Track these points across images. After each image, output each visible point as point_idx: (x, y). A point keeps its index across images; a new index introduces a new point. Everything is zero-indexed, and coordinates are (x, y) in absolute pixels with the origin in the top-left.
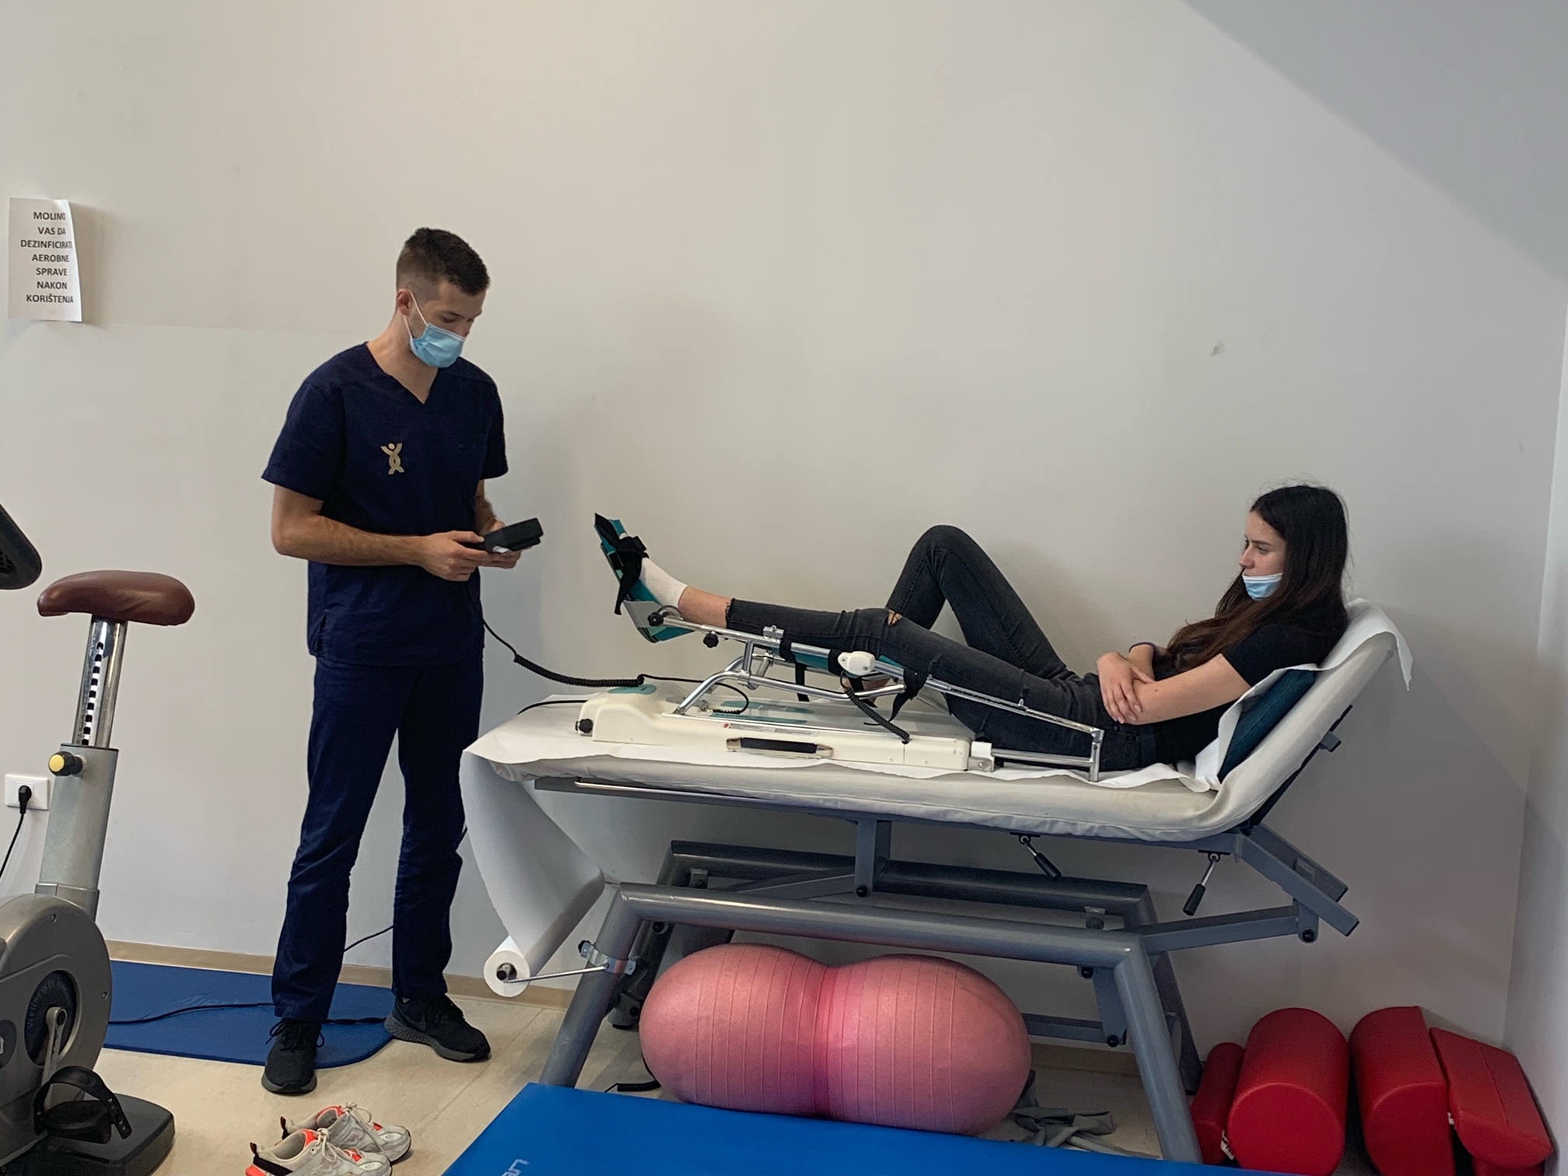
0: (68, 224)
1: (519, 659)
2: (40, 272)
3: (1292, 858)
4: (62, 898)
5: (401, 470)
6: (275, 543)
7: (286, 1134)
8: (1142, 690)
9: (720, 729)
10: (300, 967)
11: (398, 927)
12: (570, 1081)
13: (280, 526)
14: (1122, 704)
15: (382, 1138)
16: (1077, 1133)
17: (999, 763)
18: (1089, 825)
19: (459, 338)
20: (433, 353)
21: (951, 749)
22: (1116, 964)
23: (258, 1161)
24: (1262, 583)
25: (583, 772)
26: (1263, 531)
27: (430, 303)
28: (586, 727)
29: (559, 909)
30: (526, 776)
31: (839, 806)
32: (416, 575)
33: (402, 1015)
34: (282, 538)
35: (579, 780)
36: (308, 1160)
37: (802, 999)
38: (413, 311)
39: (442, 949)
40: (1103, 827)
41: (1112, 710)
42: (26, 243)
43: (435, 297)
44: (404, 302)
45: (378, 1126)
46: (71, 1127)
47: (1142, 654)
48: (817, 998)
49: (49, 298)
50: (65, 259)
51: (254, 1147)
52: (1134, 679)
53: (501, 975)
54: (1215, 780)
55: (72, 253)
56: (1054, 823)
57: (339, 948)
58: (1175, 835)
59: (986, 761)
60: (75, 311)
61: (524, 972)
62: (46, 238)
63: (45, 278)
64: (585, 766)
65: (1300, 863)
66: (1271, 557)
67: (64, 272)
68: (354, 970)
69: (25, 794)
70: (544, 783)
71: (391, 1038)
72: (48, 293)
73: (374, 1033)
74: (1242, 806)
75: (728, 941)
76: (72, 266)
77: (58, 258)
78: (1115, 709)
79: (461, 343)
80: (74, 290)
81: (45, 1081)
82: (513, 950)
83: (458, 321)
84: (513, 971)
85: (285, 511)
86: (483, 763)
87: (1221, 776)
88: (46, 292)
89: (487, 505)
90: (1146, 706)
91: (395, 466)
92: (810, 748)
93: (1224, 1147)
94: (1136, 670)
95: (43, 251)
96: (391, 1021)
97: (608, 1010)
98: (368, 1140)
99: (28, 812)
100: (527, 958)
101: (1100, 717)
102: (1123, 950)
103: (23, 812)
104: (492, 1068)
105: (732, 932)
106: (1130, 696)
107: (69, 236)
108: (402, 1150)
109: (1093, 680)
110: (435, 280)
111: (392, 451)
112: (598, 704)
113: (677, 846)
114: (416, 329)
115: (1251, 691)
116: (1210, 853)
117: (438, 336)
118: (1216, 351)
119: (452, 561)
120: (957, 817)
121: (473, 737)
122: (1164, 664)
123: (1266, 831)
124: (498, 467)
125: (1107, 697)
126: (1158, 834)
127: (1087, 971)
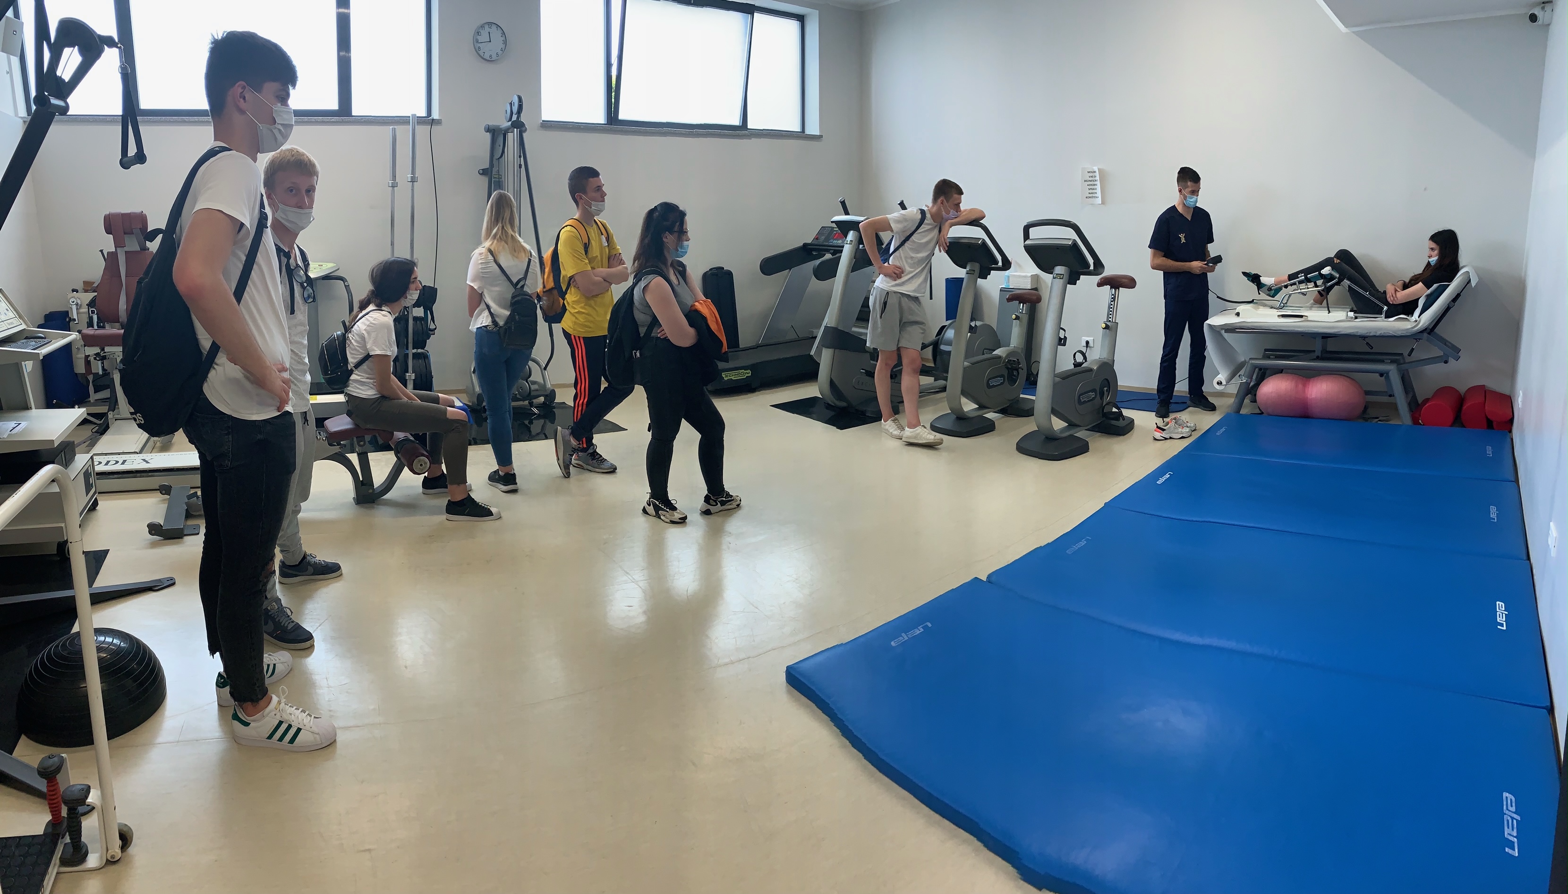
0: (1097, 174)
1: (1218, 297)
2: (1089, 189)
3: (1445, 342)
4: (1105, 360)
5: (1185, 241)
6: (1151, 265)
7: (1164, 422)
8: (1398, 294)
9: (1276, 313)
10: (1164, 386)
11: (1190, 377)
12: (1238, 411)
13: (1153, 260)
14: (1392, 298)
15: (1189, 425)
16: (1379, 421)
17: (1356, 318)
18: (1380, 333)
19: (1196, 197)
20: (1191, 203)
21: (1342, 315)
22: (1389, 372)
23: (1158, 427)
24: (1434, 260)
25: (1237, 326)
26: (1433, 245)
27: (1186, 189)
28: (1238, 314)
29: (1232, 368)
30: (1222, 329)
31: (1309, 332)
32: (1188, 274)
33: (1191, 399)
34: (1153, 265)
35: (1237, 329)
36: (1170, 427)
37: (1300, 386)
38: (1183, 193)
39: (1202, 382)
40: (1384, 333)
41: (1389, 300)
42: (1085, 181)
43: (1188, 187)
44: (1180, 191)
45: (1187, 422)
46: (1111, 416)
47: (1400, 283)
48: (1304, 385)
49: (1092, 197)
50: (1096, 185)
51: (1156, 424)
52: (1396, 291)
53: (1218, 383)
54: (1417, 318)
55: (1098, 183)
56: (1370, 332)
57: (1174, 384)
58: (1404, 333)
59: (1352, 318)
60: (1099, 201)
61: (1224, 383)
62: (1091, 179)
63: (1091, 191)
64: (1238, 325)
65: (1447, 343)
66: (1436, 252)
67: (1096, 189)
68: (1177, 391)
69: (1087, 343)
70: (1227, 331)
71: (1189, 407)
72: (1092, 196)
73: (1184, 406)
74: (1425, 323)
75: (1281, 373)
76: (1098, 187)
77: (1094, 185)
78: (1390, 299)
79: (1197, 199)
80: (1099, 194)
81: (1104, 405)
82: (1222, 377)
83: (1195, 192)
84: (1221, 383)
85: (1154, 256)
86: (1209, 325)
87: (1419, 317)
88: (1091, 195)
89: (1209, 251)
90: (1398, 298)
91: (1183, 241)
92: (1301, 316)
93: (1420, 421)
94: (1397, 288)
95: (1090, 183)
96: (1189, 402)
97: (1247, 395)
98: (1185, 425)
99: (1088, 348)
100: (1225, 379)
101: (1386, 303)
102: (1392, 369)
103: (1087, 348)
104: (1217, 412)
105: (1282, 370)
106: (1394, 296)
107: (1098, 178)
108: (1194, 428)
109: (1385, 292)
110: (1187, 182)
111: (1182, 236)
112: (1241, 308)
113: (1266, 350)
114: (1185, 198)
115: (1429, 291)
116: (1416, 339)
117: (1191, 198)
118: (1425, 189)
119: (1200, 269)
120: (1343, 333)
121: (1207, 319)
122: (1406, 286)
123: (1435, 333)
124: (1211, 240)
125: (1388, 296)
126: (1400, 333)
127: (1381, 375)
